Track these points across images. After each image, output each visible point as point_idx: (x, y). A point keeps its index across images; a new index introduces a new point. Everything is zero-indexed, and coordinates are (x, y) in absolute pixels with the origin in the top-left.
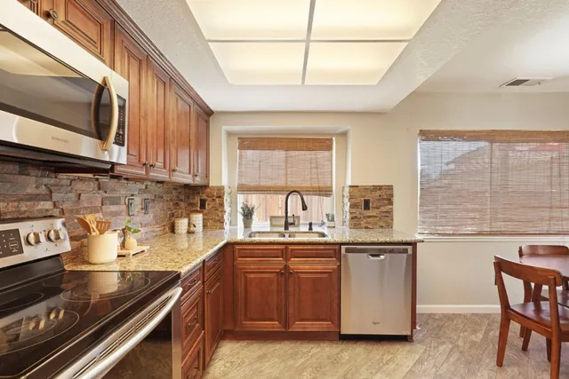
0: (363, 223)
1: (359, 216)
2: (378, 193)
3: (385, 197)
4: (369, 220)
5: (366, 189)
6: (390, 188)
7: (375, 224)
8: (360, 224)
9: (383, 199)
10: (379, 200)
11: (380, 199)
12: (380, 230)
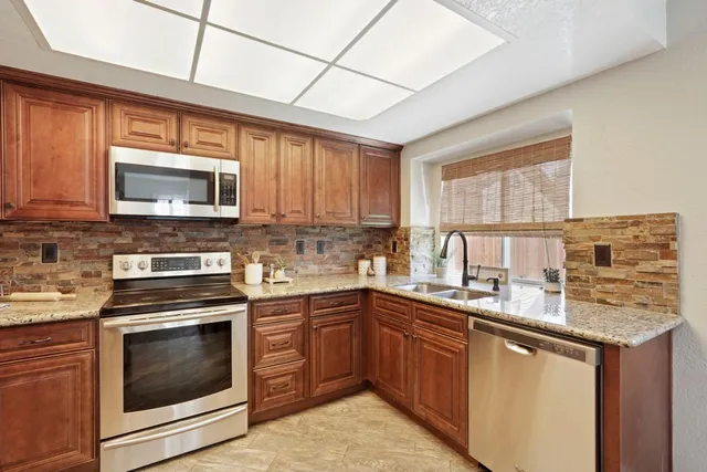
0: (595, 292)
1: (584, 277)
2: (630, 232)
3: (652, 240)
4: (610, 286)
5: (600, 224)
6: (671, 219)
7: (627, 296)
8: (588, 293)
9: (646, 245)
10: (637, 247)
11: (639, 244)
12: (641, 311)
